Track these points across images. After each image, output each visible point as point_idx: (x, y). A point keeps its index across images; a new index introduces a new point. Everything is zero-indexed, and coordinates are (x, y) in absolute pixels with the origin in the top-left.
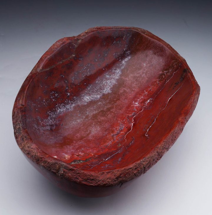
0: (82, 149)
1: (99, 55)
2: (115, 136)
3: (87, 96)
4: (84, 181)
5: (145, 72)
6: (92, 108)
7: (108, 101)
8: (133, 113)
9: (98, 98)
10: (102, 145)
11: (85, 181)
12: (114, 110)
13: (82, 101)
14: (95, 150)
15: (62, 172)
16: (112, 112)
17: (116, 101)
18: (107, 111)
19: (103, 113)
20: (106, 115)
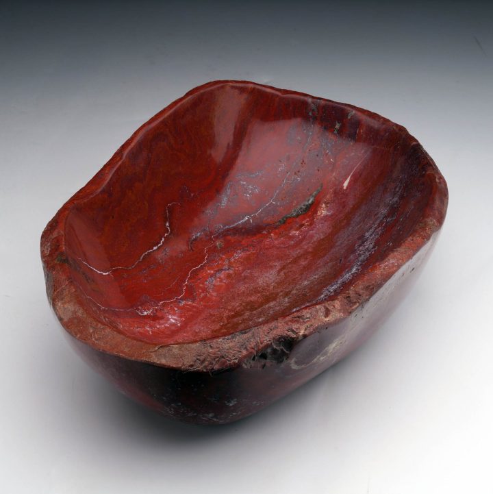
0: (293, 242)
2: (226, 267)
8: (181, 305)
10: (254, 254)
12: (226, 314)
14: (267, 245)
16: (230, 311)
17: (220, 329)
18: (243, 311)
19: (252, 307)
20: (244, 304)
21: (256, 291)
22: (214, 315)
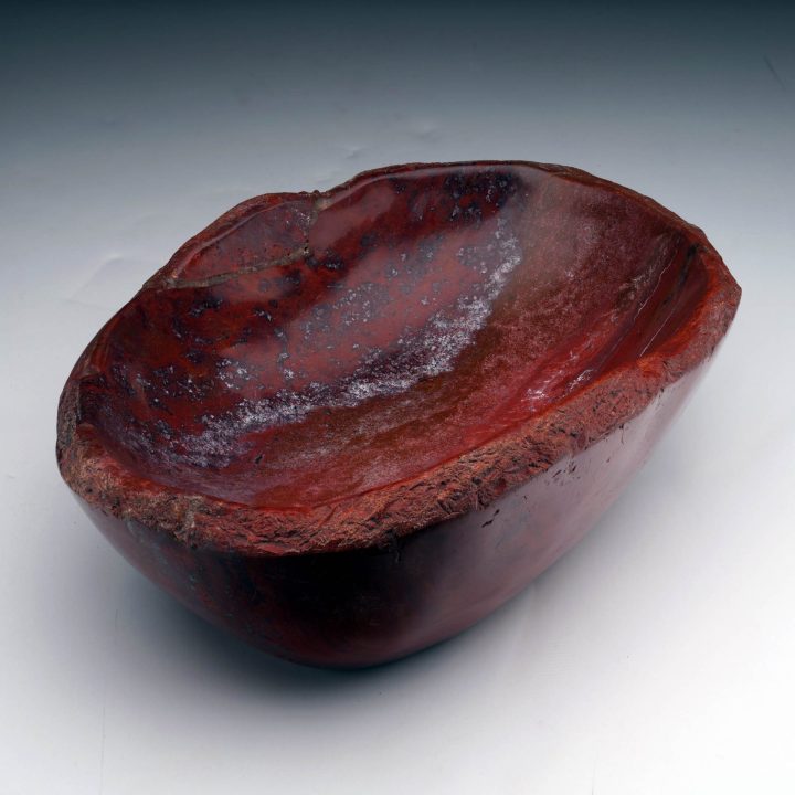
1: (404, 255)
3: (362, 383)
4: (264, 542)
5: (573, 296)
6: (378, 417)
7: (437, 396)
9: (402, 388)
11: (269, 542)
12: (458, 417)
13: (342, 396)
15: (193, 526)
16: (451, 424)
17: (469, 392)
18: (431, 423)
19: (416, 428)
20: (428, 434)
21: (405, 454)
22: (476, 414)
